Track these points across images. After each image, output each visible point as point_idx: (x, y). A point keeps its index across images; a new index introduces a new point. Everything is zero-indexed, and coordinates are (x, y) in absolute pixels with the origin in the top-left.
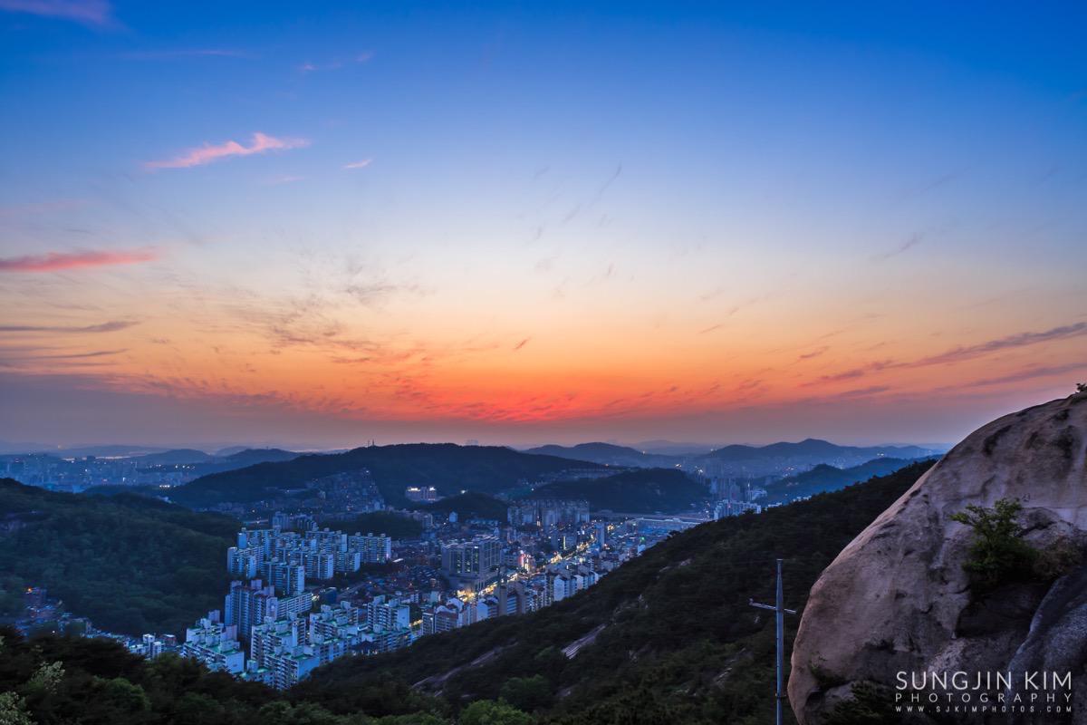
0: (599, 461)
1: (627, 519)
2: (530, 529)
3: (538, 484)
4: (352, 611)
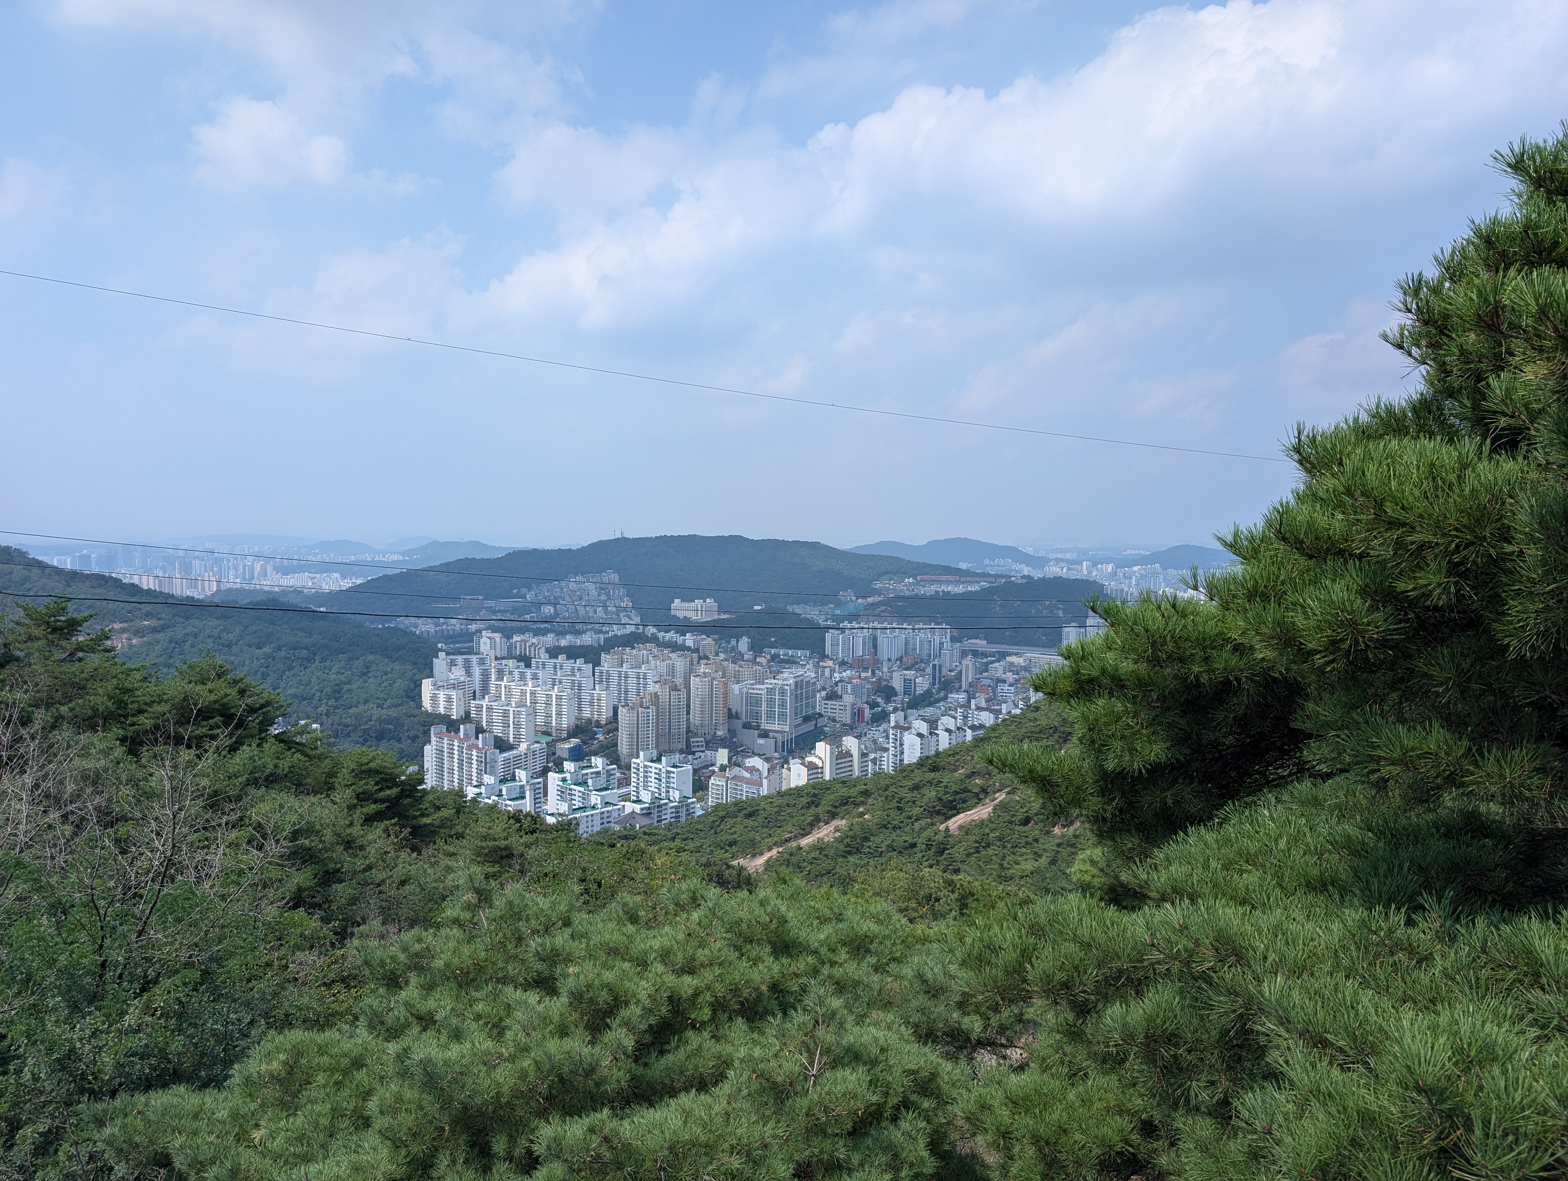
0: (963, 566)
1: (1010, 654)
2: (860, 665)
3: (870, 600)
4: (608, 771)
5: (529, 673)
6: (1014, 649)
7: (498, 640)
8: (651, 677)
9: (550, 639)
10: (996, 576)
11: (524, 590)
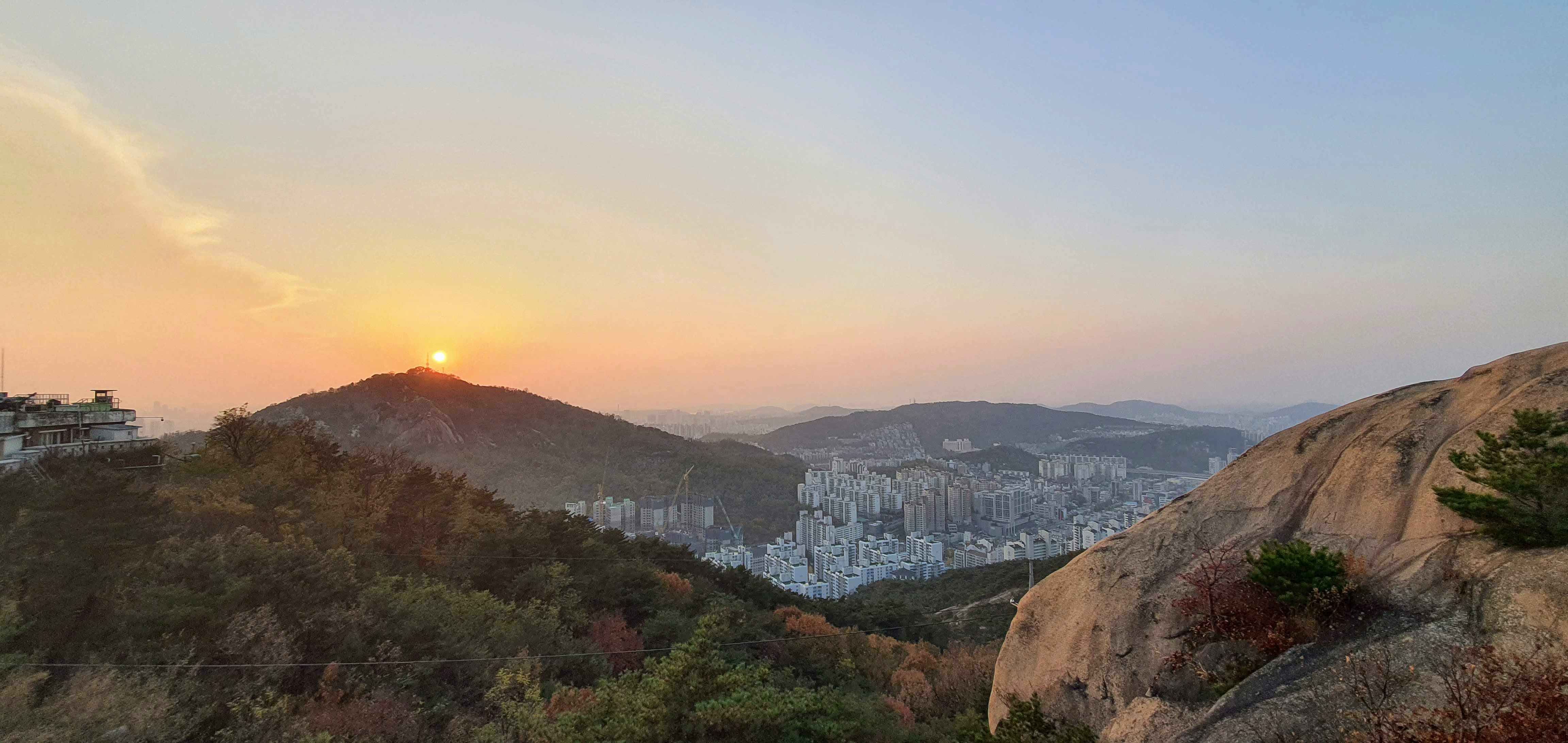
1: (1170, 477)
2: (1062, 481)
3: (1071, 440)
4: (893, 542)
5: (855, 481)
6: (1174, 473)
7: (841, 462)
8: (925, 486)
9: (871, 462)
10: (1161, 425)
11: (860, 434)
